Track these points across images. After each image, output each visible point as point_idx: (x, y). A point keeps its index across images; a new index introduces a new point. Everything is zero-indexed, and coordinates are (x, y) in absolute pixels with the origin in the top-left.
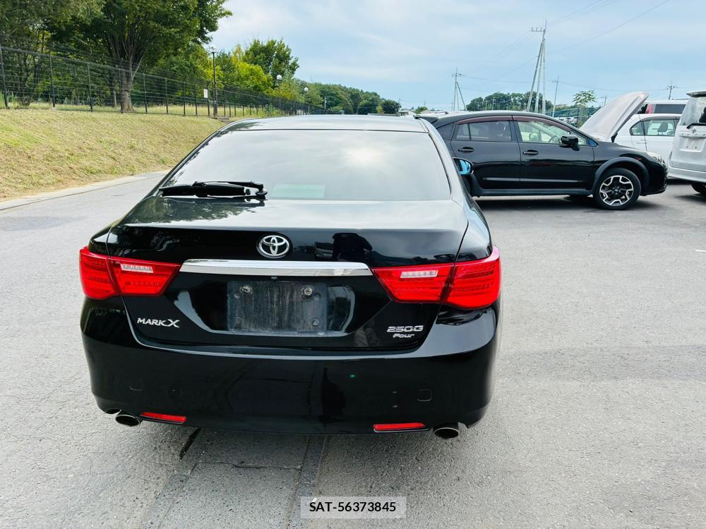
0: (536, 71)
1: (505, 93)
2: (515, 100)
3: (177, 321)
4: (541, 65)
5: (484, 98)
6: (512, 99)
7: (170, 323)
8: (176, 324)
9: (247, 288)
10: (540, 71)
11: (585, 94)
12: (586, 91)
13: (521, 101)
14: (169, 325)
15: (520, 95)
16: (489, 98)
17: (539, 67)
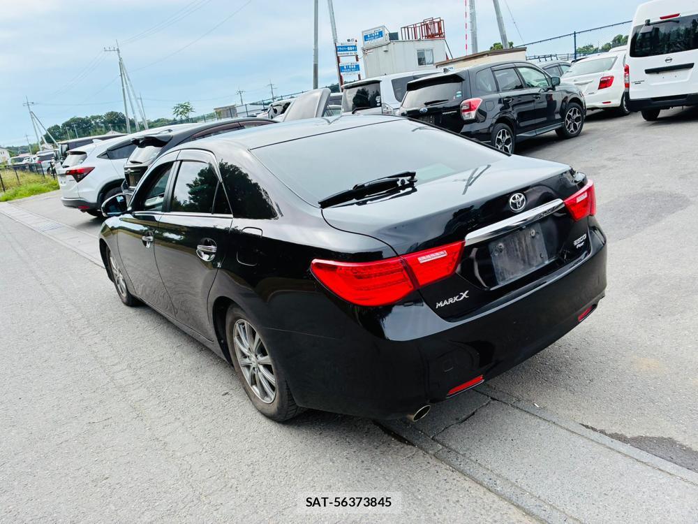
0: (123, 90)
1: (83, 117)
2: (96, 123)
3: (467, 292)
4: (126, 84)
5: (60, 125)
6: (93, 122)
7: (462, 295)
8: (467, 295)
9: (501, 244)
10: (128, 90)
11: (182, 106)
12: (183, 103)
13: (102, 123)
14: (462, 298)
15: (100, 117)
16: (67, 124)
17: (125, 85)
